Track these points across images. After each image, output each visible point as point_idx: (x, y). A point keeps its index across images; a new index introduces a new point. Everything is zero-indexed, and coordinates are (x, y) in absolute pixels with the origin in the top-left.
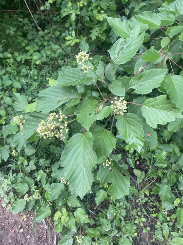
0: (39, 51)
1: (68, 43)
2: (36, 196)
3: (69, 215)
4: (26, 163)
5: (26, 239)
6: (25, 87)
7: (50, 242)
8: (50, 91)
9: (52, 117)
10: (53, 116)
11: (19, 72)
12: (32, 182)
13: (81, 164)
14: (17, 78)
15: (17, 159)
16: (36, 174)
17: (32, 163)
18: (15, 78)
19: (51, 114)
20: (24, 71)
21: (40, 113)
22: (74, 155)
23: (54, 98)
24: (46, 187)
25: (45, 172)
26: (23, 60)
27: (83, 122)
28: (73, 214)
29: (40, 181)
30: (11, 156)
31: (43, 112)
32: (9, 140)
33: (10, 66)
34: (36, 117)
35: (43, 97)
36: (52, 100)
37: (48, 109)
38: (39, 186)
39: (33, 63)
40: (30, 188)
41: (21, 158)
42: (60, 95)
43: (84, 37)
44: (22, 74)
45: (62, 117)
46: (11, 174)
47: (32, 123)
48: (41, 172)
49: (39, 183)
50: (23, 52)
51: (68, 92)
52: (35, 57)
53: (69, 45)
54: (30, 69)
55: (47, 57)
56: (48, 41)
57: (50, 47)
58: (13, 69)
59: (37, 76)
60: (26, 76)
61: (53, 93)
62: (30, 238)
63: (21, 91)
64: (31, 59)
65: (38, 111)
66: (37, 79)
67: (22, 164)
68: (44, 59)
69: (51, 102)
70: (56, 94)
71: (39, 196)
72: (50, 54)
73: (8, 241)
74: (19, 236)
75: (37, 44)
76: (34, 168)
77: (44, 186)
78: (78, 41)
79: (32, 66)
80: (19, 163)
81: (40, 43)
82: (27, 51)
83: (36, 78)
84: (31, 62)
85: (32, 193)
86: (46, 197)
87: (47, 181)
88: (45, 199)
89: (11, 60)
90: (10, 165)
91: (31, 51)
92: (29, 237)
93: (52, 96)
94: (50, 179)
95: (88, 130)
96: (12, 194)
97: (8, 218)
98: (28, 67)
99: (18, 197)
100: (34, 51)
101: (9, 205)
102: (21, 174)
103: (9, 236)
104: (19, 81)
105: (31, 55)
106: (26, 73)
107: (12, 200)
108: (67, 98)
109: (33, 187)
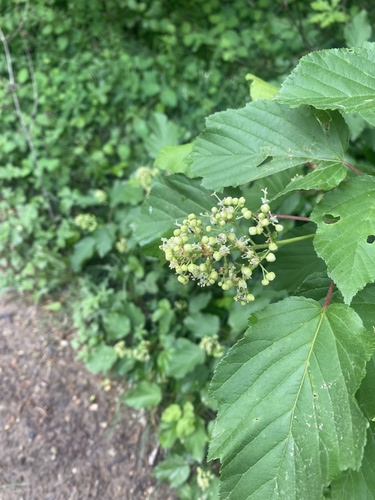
0: (237, 30)
1: (314, 19)
2: (140, 353)
3: (196, 424)
4: (140, 273)
5: (98, 428)
6: (185, 107)
7: (142, 454)
8: (247, 115)
9: (229, 213)
10: (231, 210)
11: (180, 71)
12: (140, 318)
13: (285, 420)
14: (173, 82)
15: (124, 260)
16: (153, 304)
17: (152, 277)
18: (168, 83)
19: (228, 200)
20: (192, 68)
21: (195, 183)
22: (266, 374)
23: (252, 142)
24: (166, 340)
25: (173, 307)
26: (198, 44)
27: (337, 261)
28: (206, 426)
29: (157, 323)
30: (114, 250)
31: (203, 184)
32: (120, 215)
33: (166, 52)
34: (182, 191)
35: (220, 132)
36: (245, 150)
37: (222, 176)
38: (153, 332)
39: (216, 56)
40: (133, 331)
41: (133, 260)
42: (277, 138)
43: (360, 10)
44: (186, 76)
45: (265, 222)
46: (103, 285)
47: (168, 205)
48: (165, 304)
49: (154, 326)
50: (202, 26)
51: (309, 134)
52: (225, 42)
53: (317, 25)
54: (207, 69)
55: (254, 46)
56: (265, 10)
57: (265, 25)
58: (171, 61)
59: (219, 88)
60: (193, 82)
61: (255, 127)
62: (105, 429)
63: (173, 113)
64: (214, 46)
65: (191, 176)
66: (216, 95)
67: (132, 273)
68: (243, 52)
69: (240, 154)
70: (264, 131)
71: (145, 355)
72: (261, 42)
73: (63, 417)
74: (87, 415)
75: (238, 13)
76: (154, 289)
77: (162, 337)
78: (341, 17)
79: (213, 63)
80: (126, 269)
81: (244, 13)
82: (210, 26)
83: (213, 90)
84: (212, 53)
85: (134, 341)
86: (160, 362)
87: (172, 328)
88: (156, 368)
89: (171, 41)
90: (107, 267)
91: (220, 28)
92: (104, 425)
93: (248, 136)
94: (179, 327)
95: (348, 300)
96: (95, 328)
97: (76, 373)
98: (203, 63)
99: (105, 338)
100: (227, 29)
101: (85, 348)
102: (123, 295)
103: (68, 409)
104: (175, 89)
105: (218, 37)
106: (195, 74)
107: (93, 341)
108: (300, 154)
109: (140, 332)
